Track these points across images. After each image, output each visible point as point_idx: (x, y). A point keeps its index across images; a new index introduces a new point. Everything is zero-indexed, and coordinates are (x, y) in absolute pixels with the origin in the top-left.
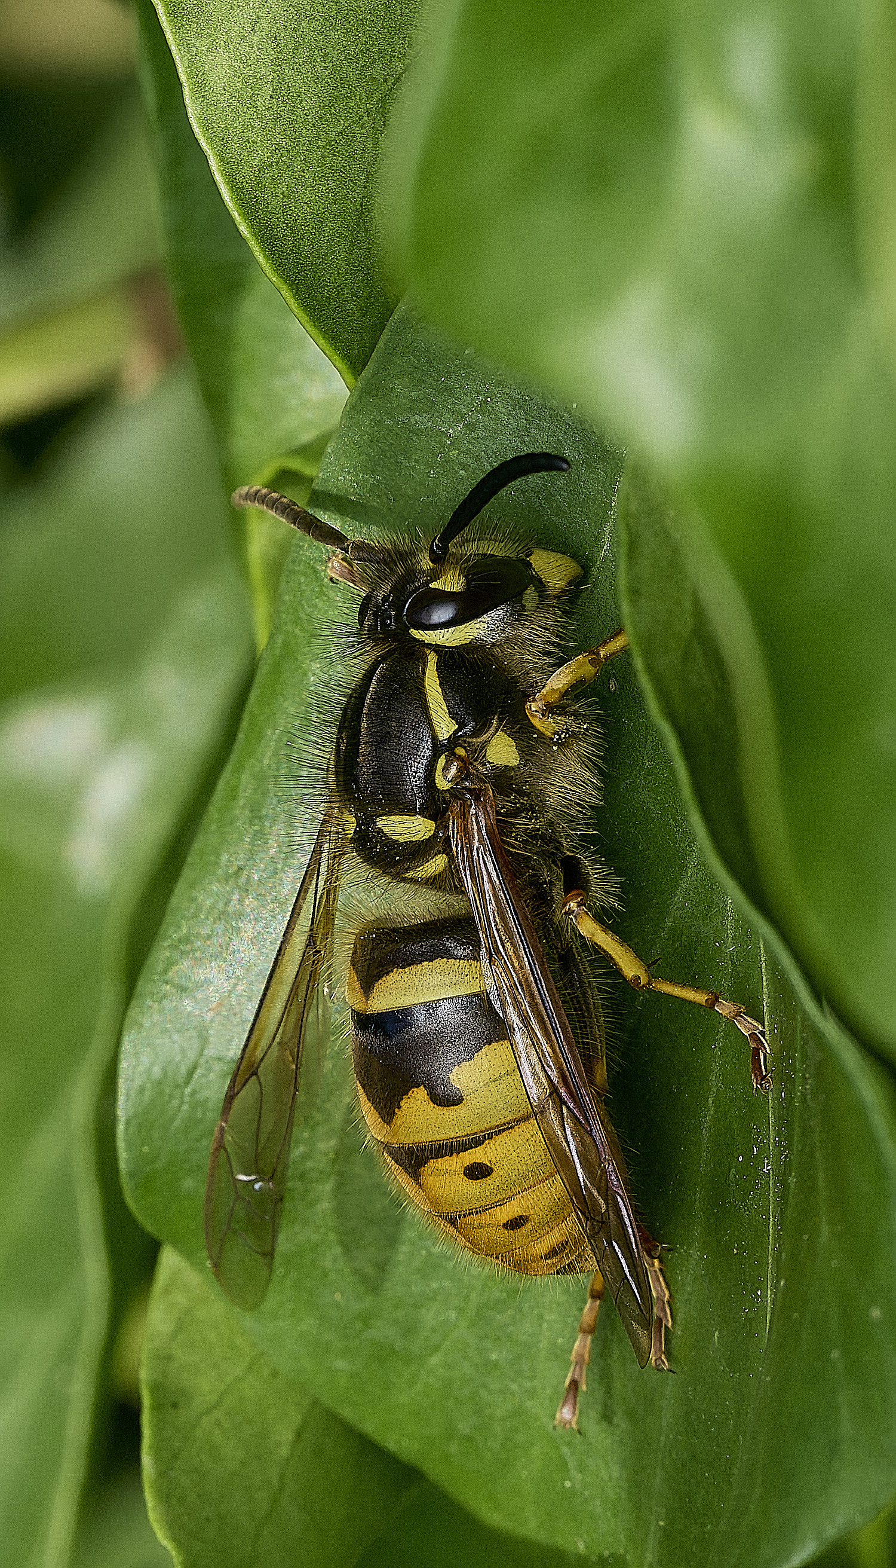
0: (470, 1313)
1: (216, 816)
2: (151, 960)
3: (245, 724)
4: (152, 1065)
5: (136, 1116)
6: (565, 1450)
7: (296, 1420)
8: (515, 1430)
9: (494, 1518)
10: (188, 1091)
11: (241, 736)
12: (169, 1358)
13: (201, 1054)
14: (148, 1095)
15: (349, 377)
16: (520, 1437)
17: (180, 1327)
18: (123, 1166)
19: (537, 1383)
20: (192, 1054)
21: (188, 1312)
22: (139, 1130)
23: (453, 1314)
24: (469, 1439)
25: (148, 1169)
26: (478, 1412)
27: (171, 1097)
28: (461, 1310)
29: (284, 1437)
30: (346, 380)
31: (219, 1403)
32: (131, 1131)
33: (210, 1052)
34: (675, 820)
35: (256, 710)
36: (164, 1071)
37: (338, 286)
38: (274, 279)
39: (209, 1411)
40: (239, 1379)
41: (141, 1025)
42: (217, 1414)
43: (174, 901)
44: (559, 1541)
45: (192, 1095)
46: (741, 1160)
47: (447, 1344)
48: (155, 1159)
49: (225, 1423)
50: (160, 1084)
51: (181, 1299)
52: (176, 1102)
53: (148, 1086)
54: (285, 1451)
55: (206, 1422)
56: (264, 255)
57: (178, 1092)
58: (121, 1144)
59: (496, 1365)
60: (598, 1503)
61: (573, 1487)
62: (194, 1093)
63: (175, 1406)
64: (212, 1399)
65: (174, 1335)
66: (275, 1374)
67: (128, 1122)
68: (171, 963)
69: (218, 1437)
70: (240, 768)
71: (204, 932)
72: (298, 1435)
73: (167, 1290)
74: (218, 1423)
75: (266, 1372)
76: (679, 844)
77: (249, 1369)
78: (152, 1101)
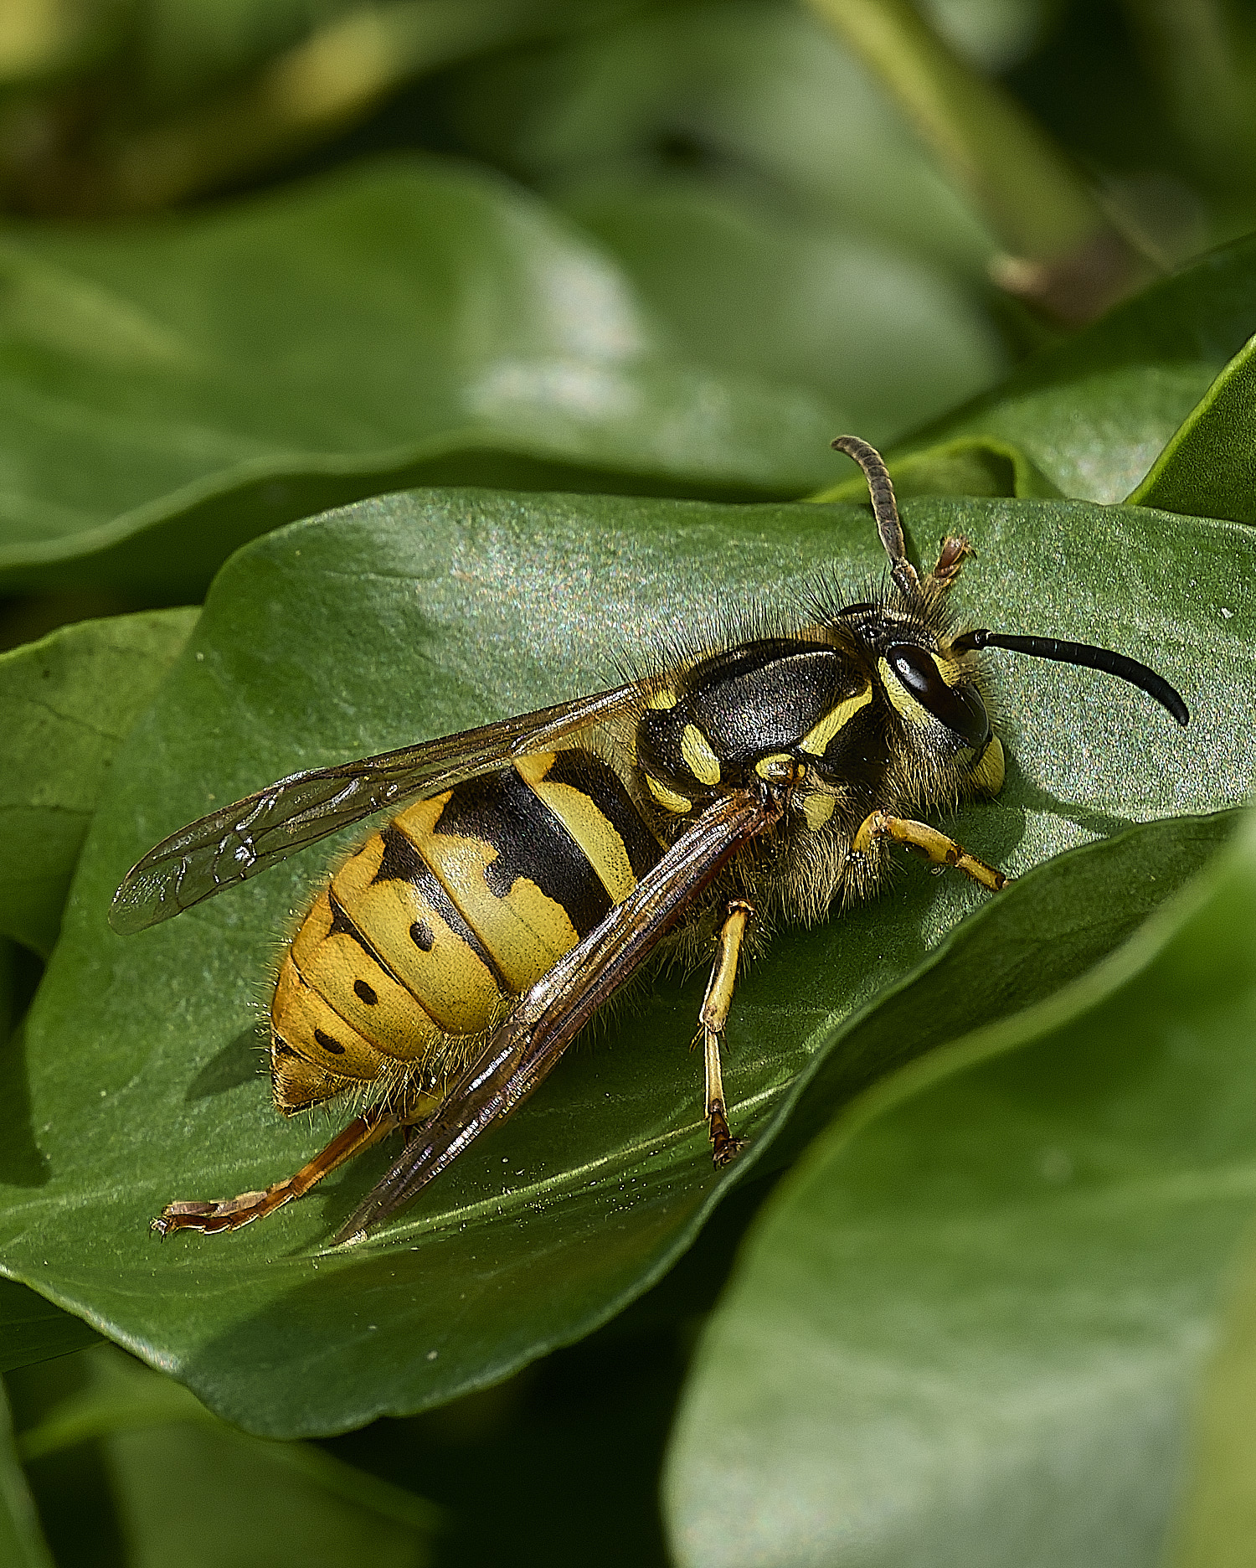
0: (241, 935)
1: (658, 511)
2: (489, 493)
3: (761, 508)
4: (383, 531)
5: (327, 531)
6: (136, 1080)
7: (70, 802)
8: (139, 1022)
9: (37, 1028)
10: (372, 576)
11: (747, 508)
12: (90, 652)
13: (412, 577)
14: (350, 537)
15: (1137, 497)
16: (133, 1029)
17: (124, 652)
18: (273, 535)
19: (194, 1029)
20: (412, 568)
21: (142, 655)
22: (314, 540)
23: (233, 919)
24: (111, 977)
25: (277, 562)
26: (142, 977)
27: (359, 561)
28: (241, 926)
29: (51, 795)
30: (1134, 496)
31: (60, 717)
32: (312, 533)
33: (419, 586)
34: (823, 980)
35: (779, 514)
36: (386, 545)
37: (1227, 456)
38: (1215, 389)
39: (51, 709)
40: (92, 729)
41: (422, 506)
42: (52, 719)
43: (557, 497)
44: (39, 1104)
45: (368, 581)
46: (504, 1161)
47: (202, 923)
48: (291, 566)
49: (46, 731)
50: (370, 545)
51: (151, 644)
52: (354, 567)
53: (364, 534)
54: (36, 801)
55: (41, 711)
56: (1235, 371)
57: (367, 566)
58: (294, 526)
59: (198, 980)
60: (97, 1130)
61: (102, 1099)
62: (374, 583)
63: (46, 674)
64: (64, 709)
65: (114, 649)
66: (108, 764)
67: (321, 525)
68: (495, 516)
69: (30, 728)
70: (715, 518)
71: (538, 538)
72: (56, 808)
73: (155, 625)
74: (43, 723)
75: (108, 754)
76: (801, 992)
77: (105, 736)
78: (349, 544)
